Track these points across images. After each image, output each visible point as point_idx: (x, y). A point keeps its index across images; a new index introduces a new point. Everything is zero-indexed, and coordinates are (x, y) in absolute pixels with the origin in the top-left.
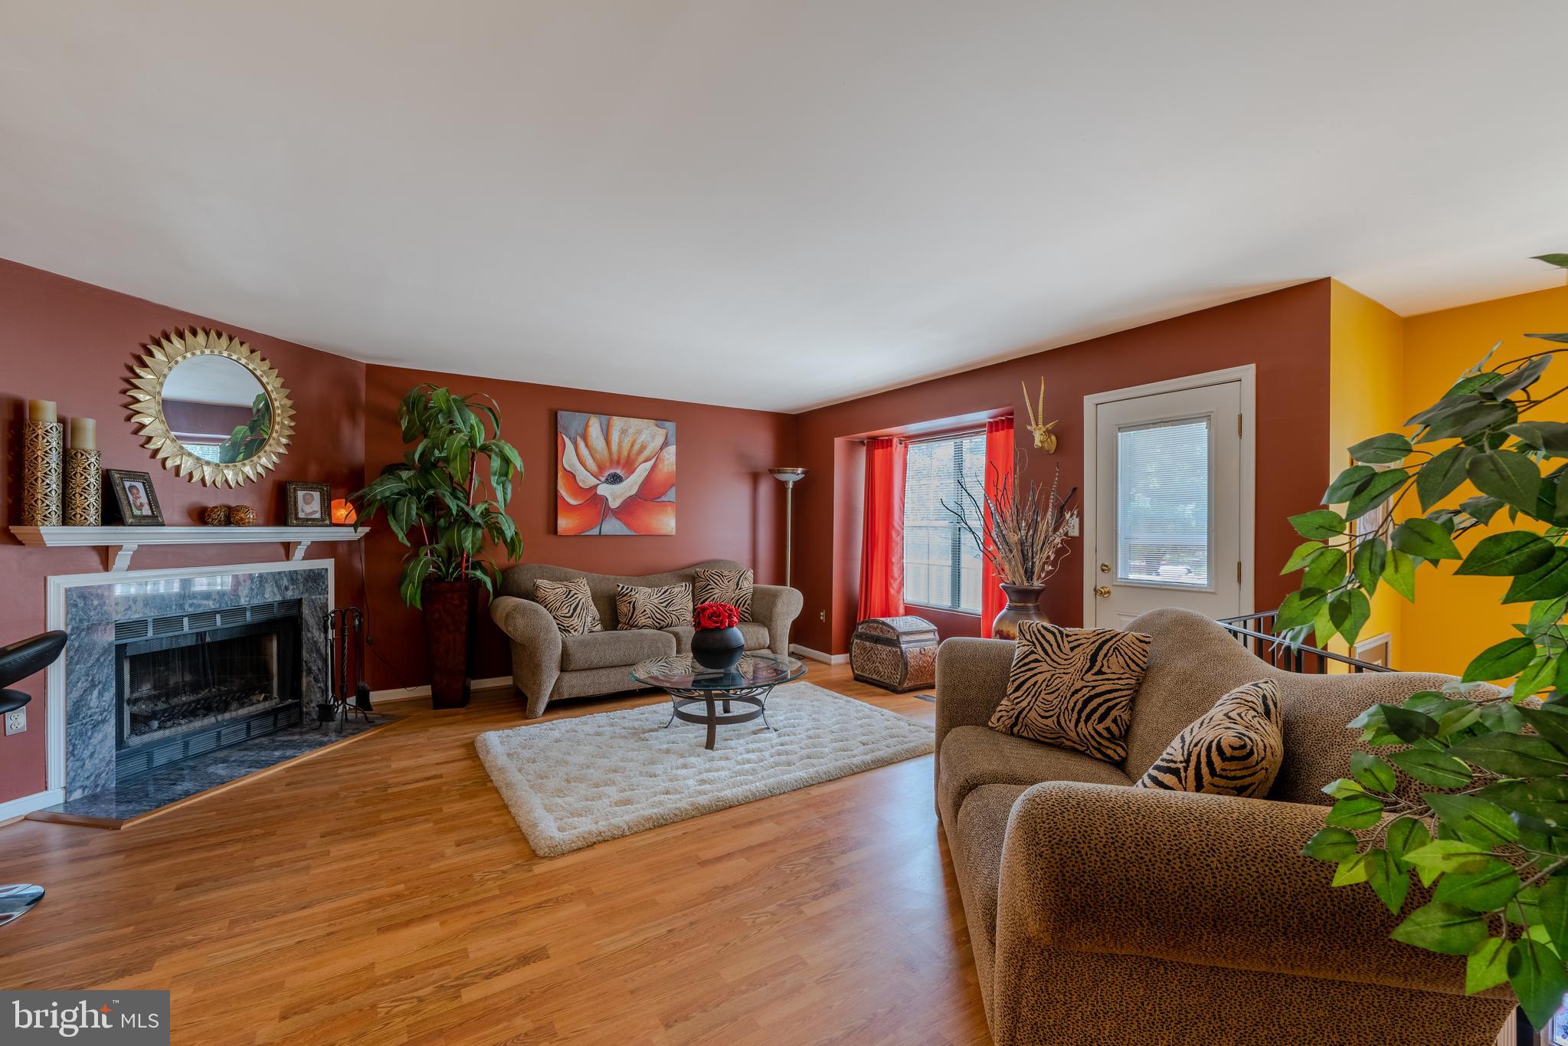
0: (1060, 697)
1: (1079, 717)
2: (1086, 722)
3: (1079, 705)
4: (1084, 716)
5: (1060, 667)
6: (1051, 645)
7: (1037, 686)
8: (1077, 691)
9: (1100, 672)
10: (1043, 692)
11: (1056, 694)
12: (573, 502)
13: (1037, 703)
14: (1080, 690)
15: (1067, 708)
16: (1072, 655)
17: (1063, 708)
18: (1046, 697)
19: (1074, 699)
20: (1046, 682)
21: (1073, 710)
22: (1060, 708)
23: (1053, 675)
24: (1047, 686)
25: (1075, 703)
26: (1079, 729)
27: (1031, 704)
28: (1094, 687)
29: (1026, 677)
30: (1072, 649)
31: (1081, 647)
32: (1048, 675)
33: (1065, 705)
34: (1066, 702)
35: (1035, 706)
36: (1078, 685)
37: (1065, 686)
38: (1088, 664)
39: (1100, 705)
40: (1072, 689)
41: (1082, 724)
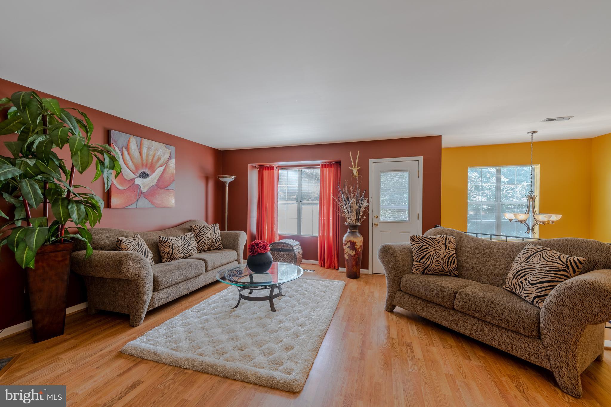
0: (441, 259)
1: (448, 264)
2: (450, 265)
3: (447, 260)
4: (449, 263)
5: (437, 249)
6: (430, 242)
7: (431, 256)
8: (445, 256)
9: (449, 249)
10: (435, 258)
11: (439, 257)
12: (121, 188)
13: (434, 262)
14: (446, 255)
15: (444, 262)
16: (439, 245)
17: (443, 262)
18: (437, 259)
19: (445, 258)
20: (434, 255)
21: (446, 262)
22: (442, 262)
23: (436, 252)
24: (435, 256)
25: (446, 260)
26: (449, 268)
27: (432, 262)
28: (449, 254)
29: (425, 254)
30: (438, 243)
31: (441, 242)
32: (434, 252)
33: (443, 261)
34: (443, 260)
35: (433, 263)
36: (445, 254)
37: (441, 255)
38: (445, 247)
39: (452, 259)
40: (444, 256)
41: (449, 266)
